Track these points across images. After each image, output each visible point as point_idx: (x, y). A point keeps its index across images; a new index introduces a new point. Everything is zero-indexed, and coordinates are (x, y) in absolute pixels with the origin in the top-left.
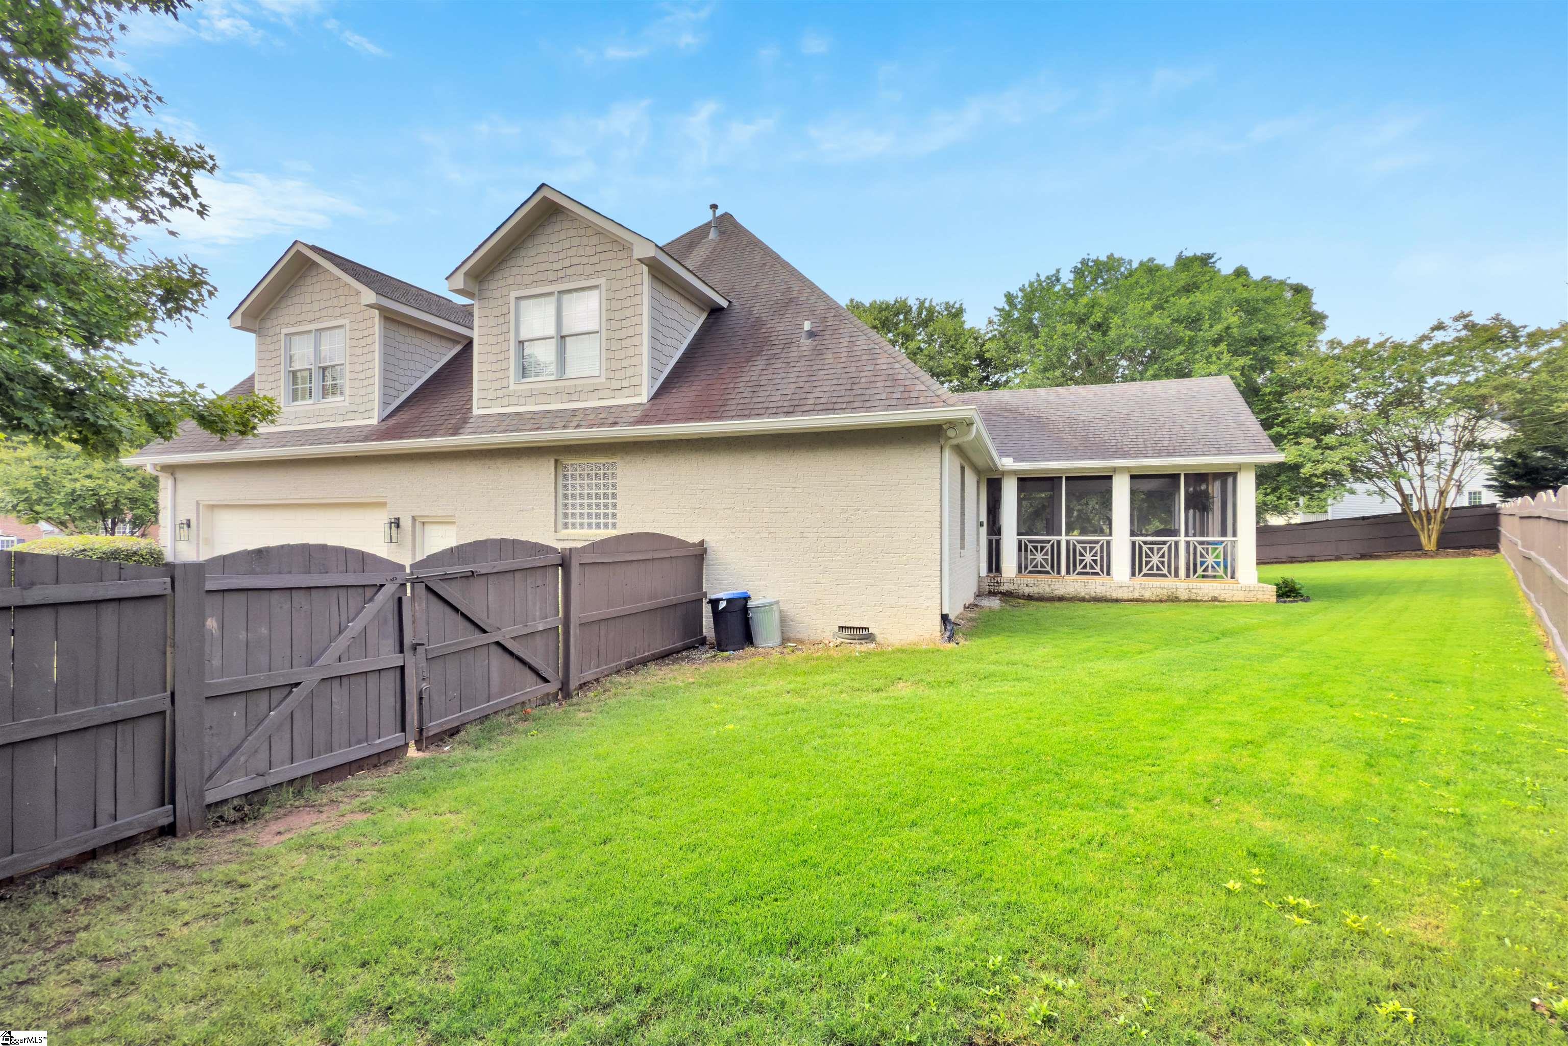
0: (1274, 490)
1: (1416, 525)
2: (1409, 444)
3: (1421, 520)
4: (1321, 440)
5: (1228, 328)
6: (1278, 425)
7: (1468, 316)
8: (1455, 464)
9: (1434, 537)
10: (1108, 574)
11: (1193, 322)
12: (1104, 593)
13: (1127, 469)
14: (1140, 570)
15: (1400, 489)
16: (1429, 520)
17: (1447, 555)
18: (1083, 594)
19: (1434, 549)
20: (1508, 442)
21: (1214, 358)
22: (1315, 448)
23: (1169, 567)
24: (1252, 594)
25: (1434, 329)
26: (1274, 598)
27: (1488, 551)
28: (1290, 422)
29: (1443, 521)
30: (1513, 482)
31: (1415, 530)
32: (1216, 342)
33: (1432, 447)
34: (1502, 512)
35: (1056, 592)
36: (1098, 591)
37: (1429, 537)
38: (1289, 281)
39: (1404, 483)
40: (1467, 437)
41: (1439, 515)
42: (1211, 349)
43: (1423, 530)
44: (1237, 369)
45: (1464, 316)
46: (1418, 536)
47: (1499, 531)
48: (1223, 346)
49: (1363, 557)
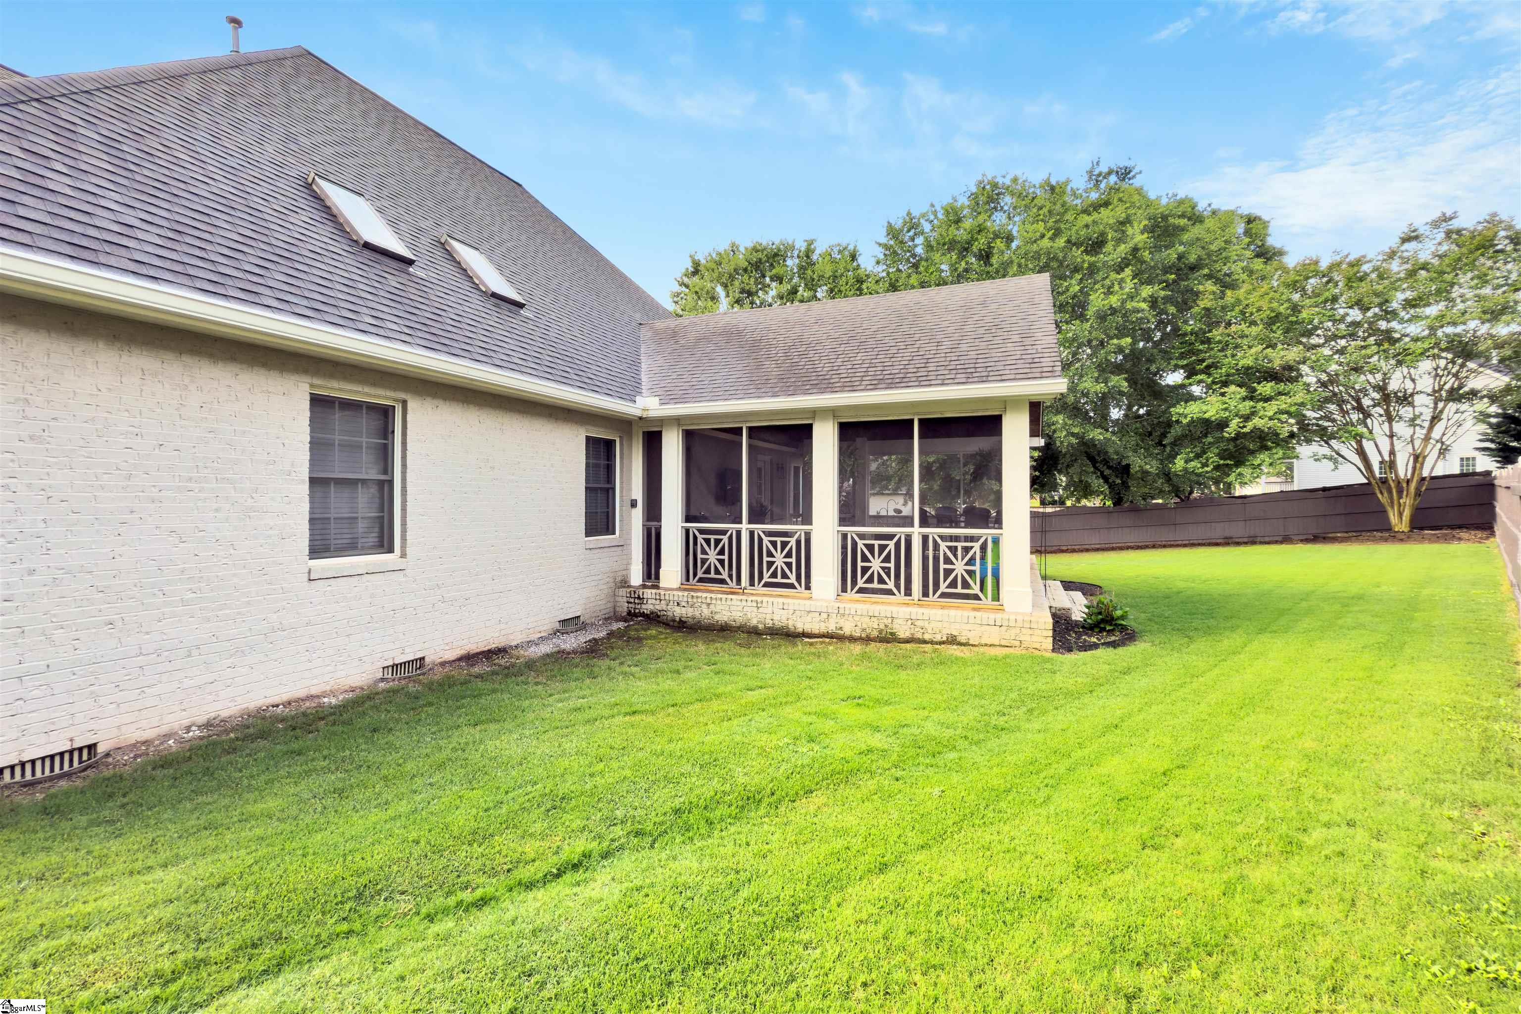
0: (1198, 456)
1: (1383, 498)
2: (1376, 396)
3: (1390, 491)
4: (1255, 390)
5: (1135, 250)
6: (1202, 372)
7: (1451, 219)
8: (1435, 419)
9: (1407, 513)
10: (808, 587)
11: (1096, 246)
12: (784, 622)
13: (832, 412)
14: (854, 582)
15: (1361, 453)
16: (1400, 492)
17: (1423, 539)
18: (754, 622)
19: (1406, 529)
20: (1508, 390)
21: (1116, 287)
22: (1244, 399)
23: (897, 576)
24: (1013, 633)
25: (1405, 240)
26: (1049, 643)
27: (1480, 534)
28: (1216, 368)
29: (1418, 493)
30: (1515, 444)
31: (1382, 505)
32: (1120, 269)
33: (1406, 399)
34: (1496, 482)
35: (717, 617)
36: (776, 618)
37: (1401, 514)
38: (1240, 212)
39: (1368, 446)
40: (1450, 382)
41: (1413, 485)
42: (1113, 275)
43: (1392, 507)
44: (1144, 300)
45: (1445, 219)
46: (1384, 512)
47: (1494, 507)
48: (1128, 271)
49: (1316, 539)
